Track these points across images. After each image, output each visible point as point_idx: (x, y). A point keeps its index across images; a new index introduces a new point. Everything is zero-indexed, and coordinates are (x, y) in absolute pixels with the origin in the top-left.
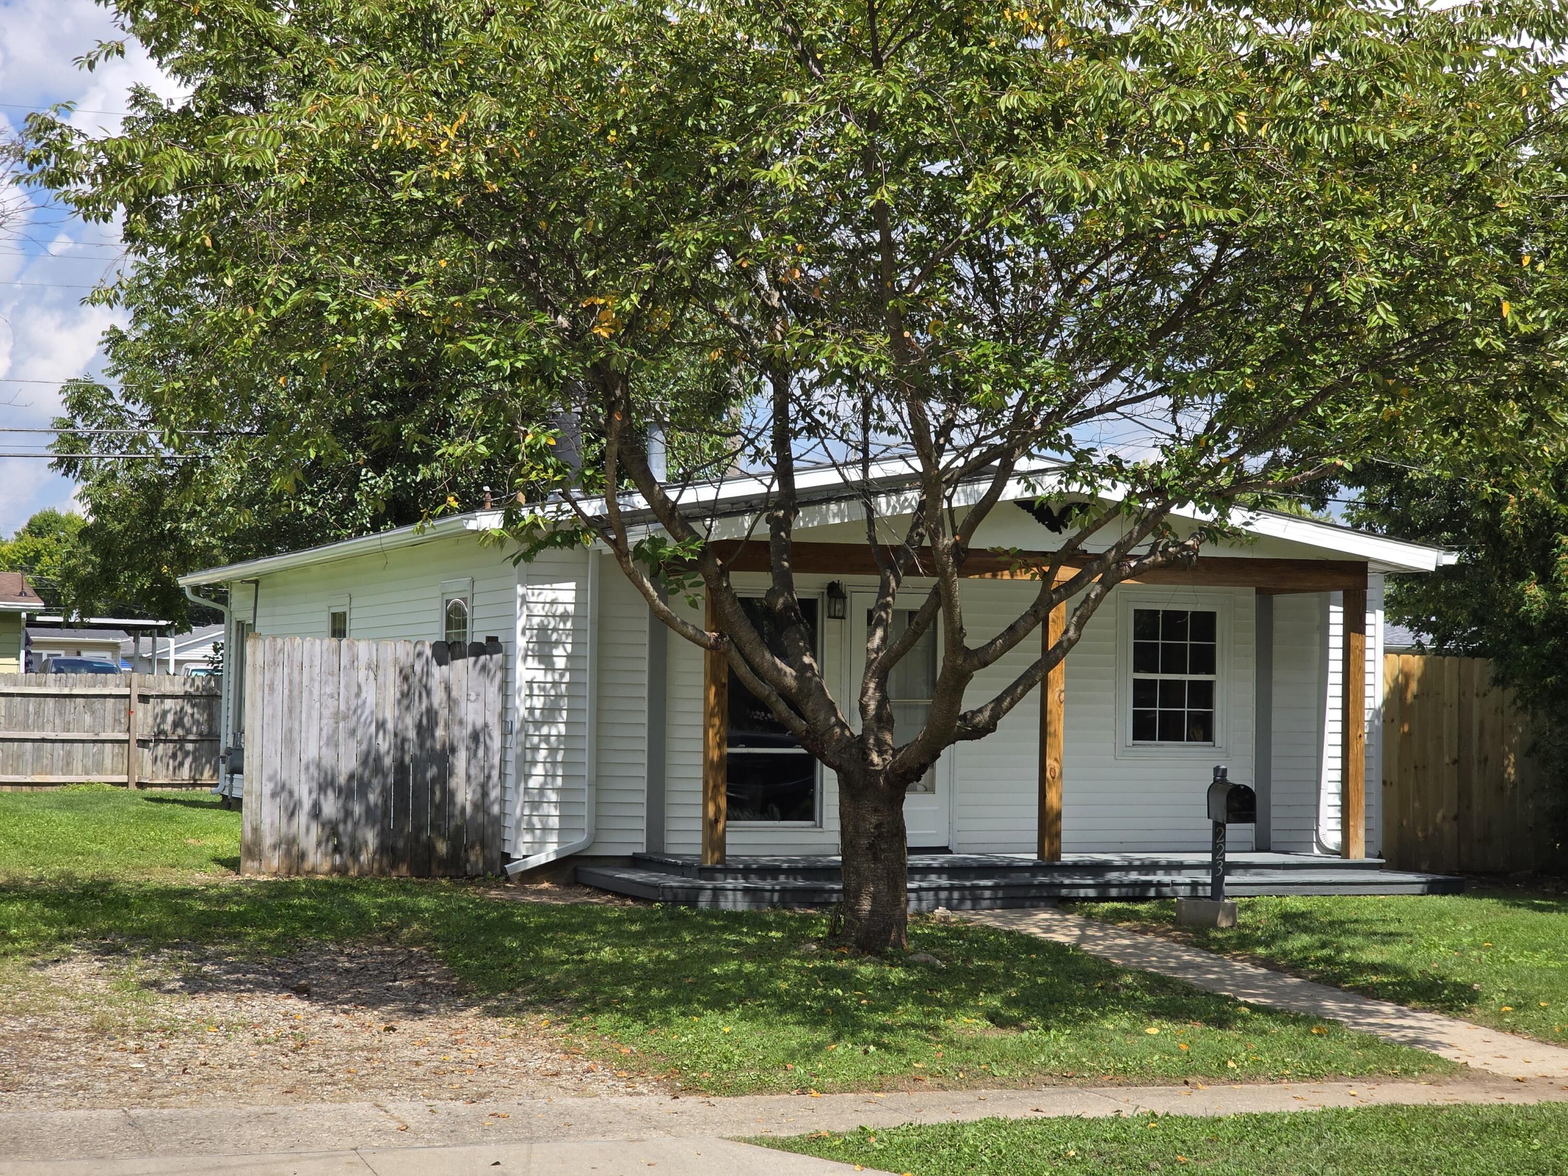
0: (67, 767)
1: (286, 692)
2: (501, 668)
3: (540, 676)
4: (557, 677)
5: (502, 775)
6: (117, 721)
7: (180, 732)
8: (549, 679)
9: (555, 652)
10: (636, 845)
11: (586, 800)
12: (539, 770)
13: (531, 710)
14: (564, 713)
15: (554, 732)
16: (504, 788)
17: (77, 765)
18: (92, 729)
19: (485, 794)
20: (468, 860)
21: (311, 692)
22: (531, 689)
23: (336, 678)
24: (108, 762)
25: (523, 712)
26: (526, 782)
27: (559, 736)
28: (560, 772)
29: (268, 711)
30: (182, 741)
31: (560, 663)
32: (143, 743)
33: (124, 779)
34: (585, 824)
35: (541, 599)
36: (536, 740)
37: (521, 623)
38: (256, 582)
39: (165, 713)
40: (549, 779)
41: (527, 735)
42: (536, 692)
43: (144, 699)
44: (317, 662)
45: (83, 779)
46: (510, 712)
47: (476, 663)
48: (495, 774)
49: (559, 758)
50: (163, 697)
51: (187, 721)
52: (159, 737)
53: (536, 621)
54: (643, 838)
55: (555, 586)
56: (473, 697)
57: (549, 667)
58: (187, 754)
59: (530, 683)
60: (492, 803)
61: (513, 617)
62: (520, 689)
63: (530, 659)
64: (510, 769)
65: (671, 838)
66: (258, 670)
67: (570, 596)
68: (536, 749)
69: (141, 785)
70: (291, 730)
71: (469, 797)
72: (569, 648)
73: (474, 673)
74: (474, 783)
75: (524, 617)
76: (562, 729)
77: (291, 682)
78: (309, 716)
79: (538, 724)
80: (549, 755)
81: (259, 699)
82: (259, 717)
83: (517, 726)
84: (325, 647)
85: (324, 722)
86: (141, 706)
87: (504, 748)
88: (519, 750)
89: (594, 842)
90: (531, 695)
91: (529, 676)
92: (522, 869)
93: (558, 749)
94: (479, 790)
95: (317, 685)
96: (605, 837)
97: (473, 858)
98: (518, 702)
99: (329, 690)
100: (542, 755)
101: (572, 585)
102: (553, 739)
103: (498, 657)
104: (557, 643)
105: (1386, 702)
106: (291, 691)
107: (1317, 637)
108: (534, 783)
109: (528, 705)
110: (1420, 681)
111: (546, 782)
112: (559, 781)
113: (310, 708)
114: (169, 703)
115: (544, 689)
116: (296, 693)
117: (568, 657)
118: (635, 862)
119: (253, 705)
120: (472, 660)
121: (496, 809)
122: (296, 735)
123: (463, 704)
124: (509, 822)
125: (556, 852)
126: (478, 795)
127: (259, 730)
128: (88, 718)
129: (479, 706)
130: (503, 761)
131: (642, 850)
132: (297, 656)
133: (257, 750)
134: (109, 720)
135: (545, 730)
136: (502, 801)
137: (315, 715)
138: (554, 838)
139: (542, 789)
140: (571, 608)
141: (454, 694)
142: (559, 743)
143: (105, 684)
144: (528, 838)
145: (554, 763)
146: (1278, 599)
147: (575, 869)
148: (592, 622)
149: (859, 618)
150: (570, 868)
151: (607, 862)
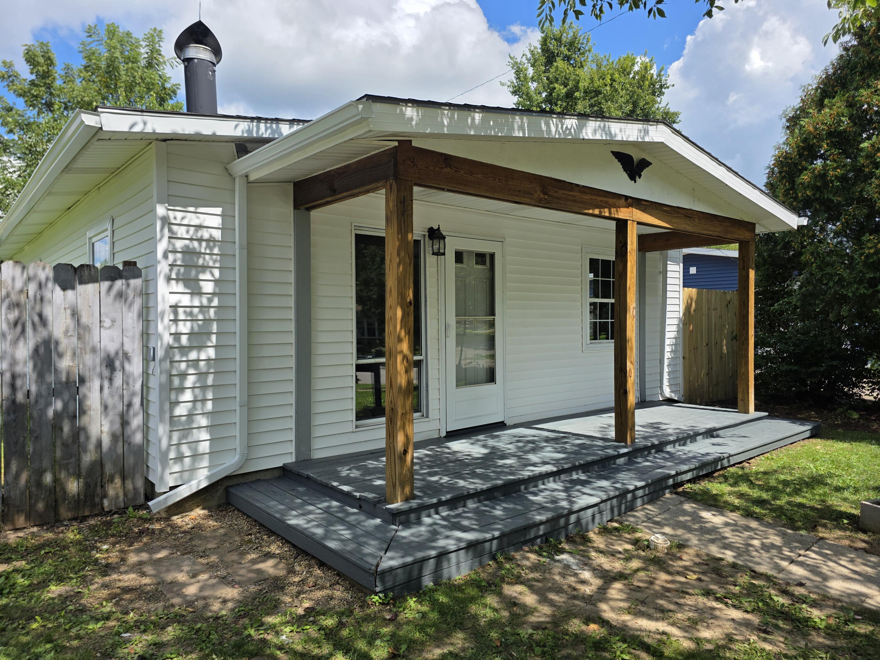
2: (141, 294)
3: (186, 300)
4: (205, 302)
5: (145, 403)
8: (196, 303)
9: (202, 277)
10: (285, 456)
11: (237, 420)
12: (188, 396)
13: (177, 336)
14: (214, 338)
15: (203, 356)
16: (147, 415)
19: (125, 423)
20: (105, 496)
22: (176, 313)
25: (168, 339)
26: (172, 410)
27: (208, 360)
28: (210, 396)
31: (208, 287)
34: (237, 444)
35: (185, 222)
36: (183, 366)
37: (162, 246)
40: (199, 405)
41: (172, 362)
42: (182, 316)
46: (152, 339)
47: (110, 288)
48: (137, 401)
49: (210, 380)
53: (179, 244)
54: (292, 448)
55: (201, 210)
56: (107, 323)
57: (197, 292)
59: (175, 308)
60: (134, 433)
61: (153, 240)
62: (163, 313)
63: (173, 282)
64: (154, 397)
65: (316, 444)
67: (217, 221)
68: (183, 375)
71: (106, 428)
72: (217, 273)
73: (108, 300)
74: (111, 413)
75: (165, 241)
76: (211, 353)
79: (184, 350)
80: (198, 380)
83: (160, 353)
87: (146, 374)
88: (164, 378)
89: (247, 459)
90: (176, 321)
91: (173, 299)
92: (170, 502)
93: (207, 373)
94: (118, 420)
96: (255, 453)
97: (111, 492)
98: (160, 328)
100: (190, 381)
101: (218, 210)
102: (202, 364)
103: (136, 283)
104: (204, 268)
105: (684, 314)
108: (181, 410)
109: (173, 330)
111: (194, 408)
112: (209, 406)
115: (191, 314)
117: (216, 282)
118: (284, 472)
120: (105, 285)
121: (138, 438)
123: (96, 331)
124: (153, 451)
125: (208, 477)
126: (117, 426)
129: (115, 333)
130: (145, 386)
131: (291, 459)
135: (193, 355)
136: (146, 428)
138: (205, 463)
139: (190, 416)
140: (217, 234)
141: (84, 320)
142: (208, 365)
144: (177, 468)
145: (204, 388)
147: (227, 489)
148: (241, 248)
149: (450, 256)
150: (221, 489)
151: (258, 477)
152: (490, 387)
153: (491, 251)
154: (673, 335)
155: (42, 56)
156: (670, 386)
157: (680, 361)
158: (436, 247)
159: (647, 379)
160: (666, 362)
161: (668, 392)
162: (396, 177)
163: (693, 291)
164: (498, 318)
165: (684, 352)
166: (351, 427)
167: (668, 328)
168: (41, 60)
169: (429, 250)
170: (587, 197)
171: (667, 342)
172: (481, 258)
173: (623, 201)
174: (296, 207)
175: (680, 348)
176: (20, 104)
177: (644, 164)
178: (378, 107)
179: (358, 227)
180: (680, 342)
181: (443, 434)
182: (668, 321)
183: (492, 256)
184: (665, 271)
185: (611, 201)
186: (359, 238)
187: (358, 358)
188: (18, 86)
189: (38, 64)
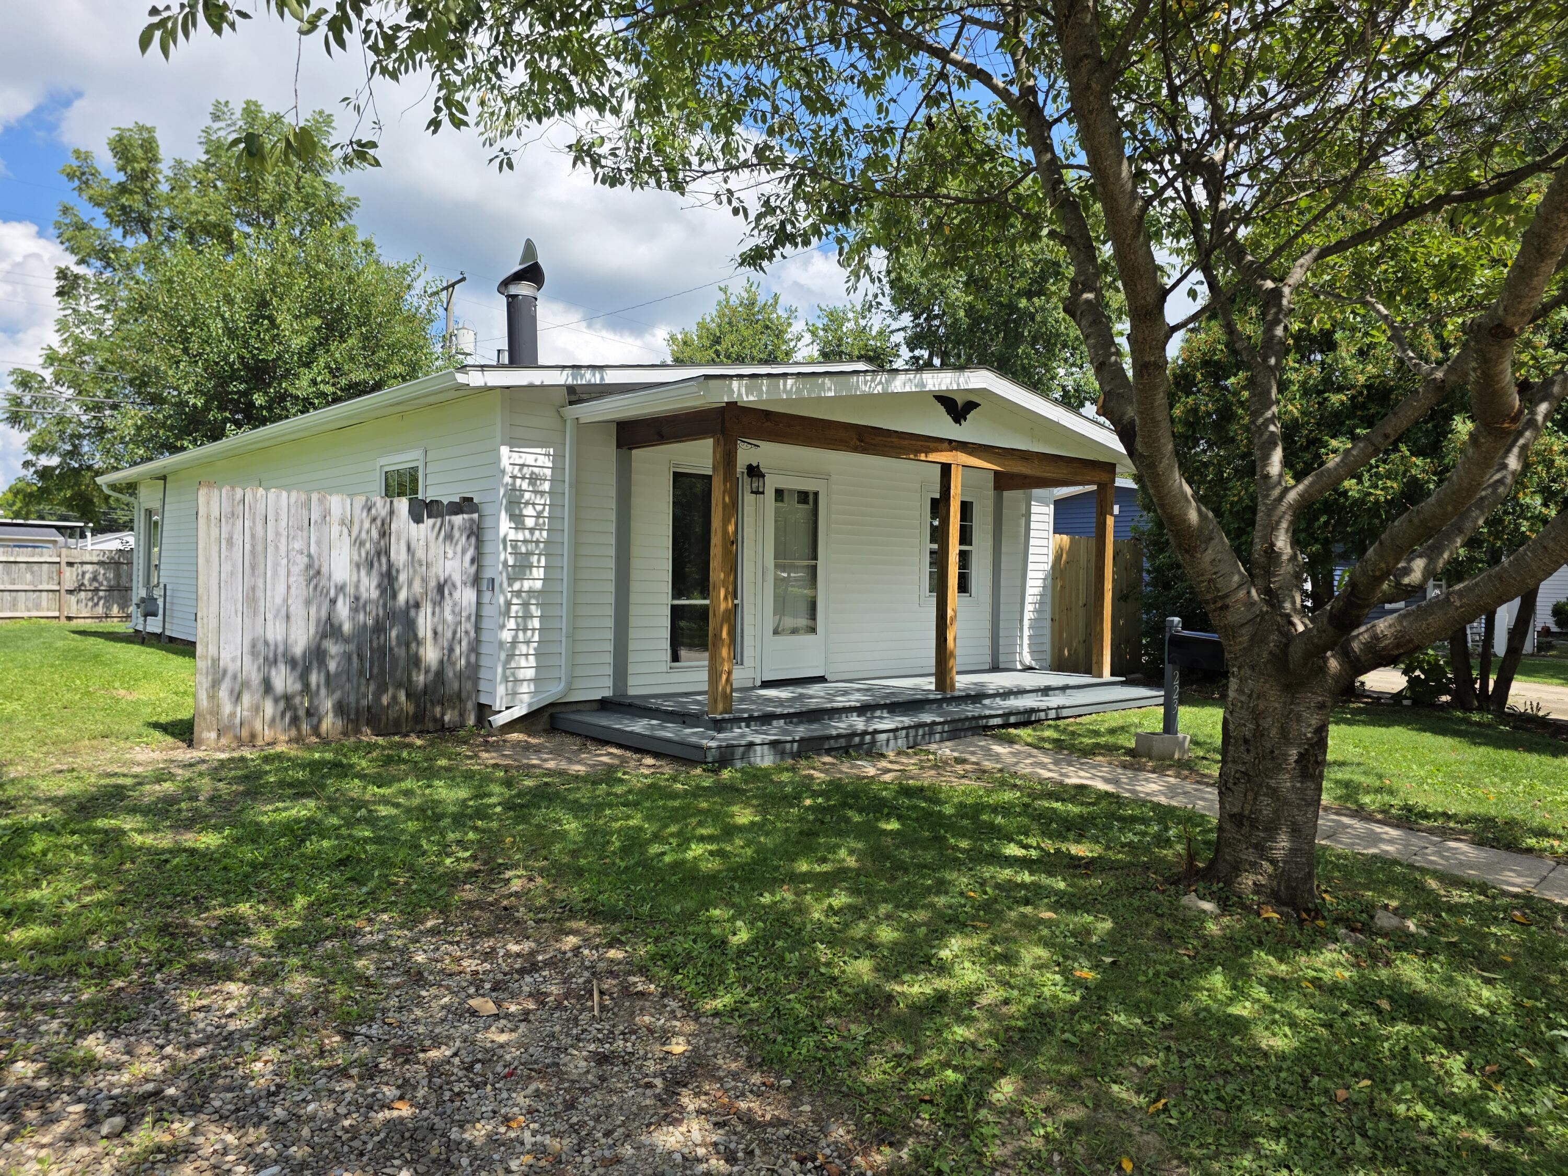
0: (14, 606)
1: (247, 547)
2: (477, 527)
3: (512, 534)
4: (527, 535)
6: (50, 578)
7: (96, 584)
10: (602, 689)
11: (563, 650)
12: (512, 624)
14: (541, 570)
17: (21, 606)
18: (32, 583)
19: (451, 650)
20: (445, 713)
21: (277, 547)
23: (305, 534)
24: (44, 604)
29: (226, 568)
30: (96, 590)
31: (530, 522)
32: (70, 592)
33: (57, 614)
34: (562, 673)
38: (164, 478)
39: (84, 573)
43: (70, 564)
44: (284, 516)
45: (26, 614)
46: (489, 570)
50: (82, 563)
51: (101, 578)
52: (80, 589)
54: (609, 682)
56: (450, 555)
58: (100, 599)
64: (490, 624)
65: (631, 681)
66: (213, 522)
67: (547, 461)
69: (69, 618)
70: (253, 589)
71: (435, 654)
74: (440, 640)
77: (253, 536)
78: (275, 573)
81: (215, 555)
82: (215, 574)
84: (292, 500)
85: (292, 579)
86: (68, 569)
89: (569, 689)
92: (502, 722)
93: (531, 604)
94: (445, 646)
95: (284, 540)
96: (578, 684)
99: (297, 545)
101: (550, 450)
103: (474, 517)
104: (528, 504)
105: (1053, 567)
106: (253, 546)
107: (1023, 521)
110: (1068, 553)
113: (276, 565)
114: (89, 568)
116: (260, 548)
118: (604, 705)
119: (208, 561)
122: (260, 594)
123: (440, 562)
125: (530, 705)
126: (445, 652)
127: (214, 588)
128: (29, 576)
129: (456, 564)
131: (608, 693)
132: (261, 508)
133: (214, 609)
134: (45, 577)
137: (283, 572)
138: (528, 689)
139: (513, 643)
140: (547, 472)
142: (533, 597)
143: (41, 555)
146: (1006, 494)
147: (552, 716)
148: (570, 486)
149: (770, 494)
150: (546, 715)
151: (579, 707)
152: (811, 637)
153: (815, 489)
154: (1036, 591)
155: (142, 146)
156: (1032, 652)
157: (1048, 624)
158: (755, 485)
159: (1001, 642)
160: (1026, 623)
161: (1028, 660)
162: (723, 433)
163: (1065, 538)
164: (820, 563)
165: (1053, 612)
166: (664, 667)
167: (1030, 583)
168: (139, 153)
169: (747, 488)
170: (906, 442)
171: (1029, 599)
172: (803, 497)
173: (946, 445)
174: (619, 445)
175: (1048, 608)
176: (98, 219)
177: (971, 406)
178: (712, 383)
179: (676, 465)
180: (1048, 600)
181: (759, 683)
182: (1030, 574)
183: (816, 494)
184: (1028, 514)
185: (932, 445)
186: (676, 475)
187: (674, 598)
188: (95, 190)
189: (135, 159)
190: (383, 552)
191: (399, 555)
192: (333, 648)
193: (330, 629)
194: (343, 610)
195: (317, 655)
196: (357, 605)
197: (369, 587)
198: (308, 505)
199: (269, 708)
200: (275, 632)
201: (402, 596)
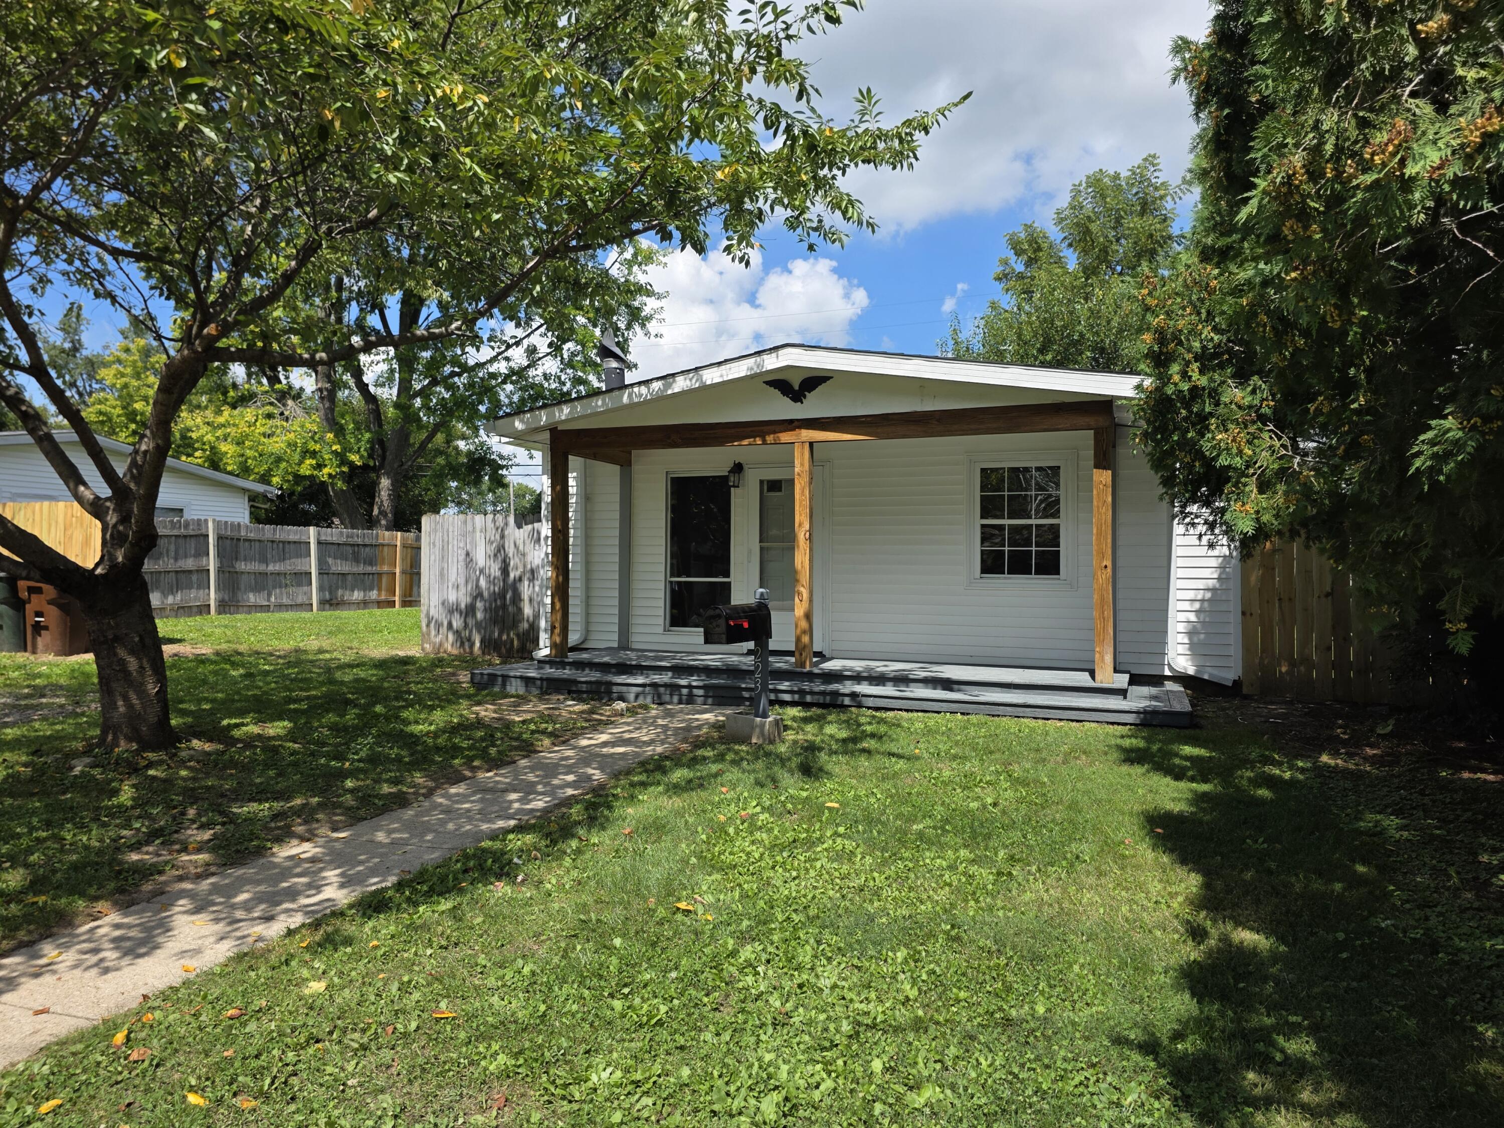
1: (441, 547)
10: (610, 641)
21: (453, 547)
23: (465, 538)
29: (433, 558)
34: (580, 627)
44: (456, 529)
54: (616, 637)
66: (427, 535)
70: (443, 569)
77: (443, 541)
78: (452, 561)
81: (428, 551)
82: (428, 561)
85: (459, 565)
89: (586, 639)
95: (456, 542)
99: (462, 545)
106: (443, 547)
113: (453, 556)
116: (446, 547)
119: (425, 554)
122: (446, 573)
127: (427, 569)
131: (614, 644)
132: (446, 525)
133: (427, 580)
137: (455, 560)
157: (1235, 618)
158: (732, 480)
159: (1124, 637)
161: (1179, 664)
165: (1246, 603)
166: (660, 630)
167: (1179, 562)
170: (732, 431)
171: (1178, 583)
173: (785, 425)
174: (621, 464)
175: (1234, 597)
177: (816, 381)
179: (672, 472)
186: (674, 479)
187: (669, 577)
190: (501, 548)
191: (511, 550)
192: (479, 605)
193: (478, 595)
194: (483, 583)
195: (471, 610)
196: (491, 581)
197: (495, 570)
198: (465, 522)
199: (451, 637)
200: (452, 597)
201: (512, 575)
